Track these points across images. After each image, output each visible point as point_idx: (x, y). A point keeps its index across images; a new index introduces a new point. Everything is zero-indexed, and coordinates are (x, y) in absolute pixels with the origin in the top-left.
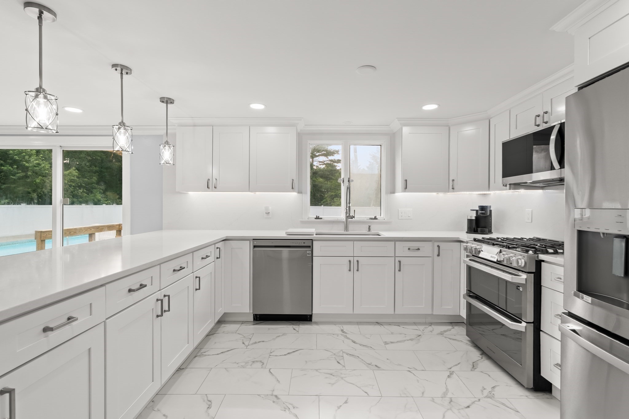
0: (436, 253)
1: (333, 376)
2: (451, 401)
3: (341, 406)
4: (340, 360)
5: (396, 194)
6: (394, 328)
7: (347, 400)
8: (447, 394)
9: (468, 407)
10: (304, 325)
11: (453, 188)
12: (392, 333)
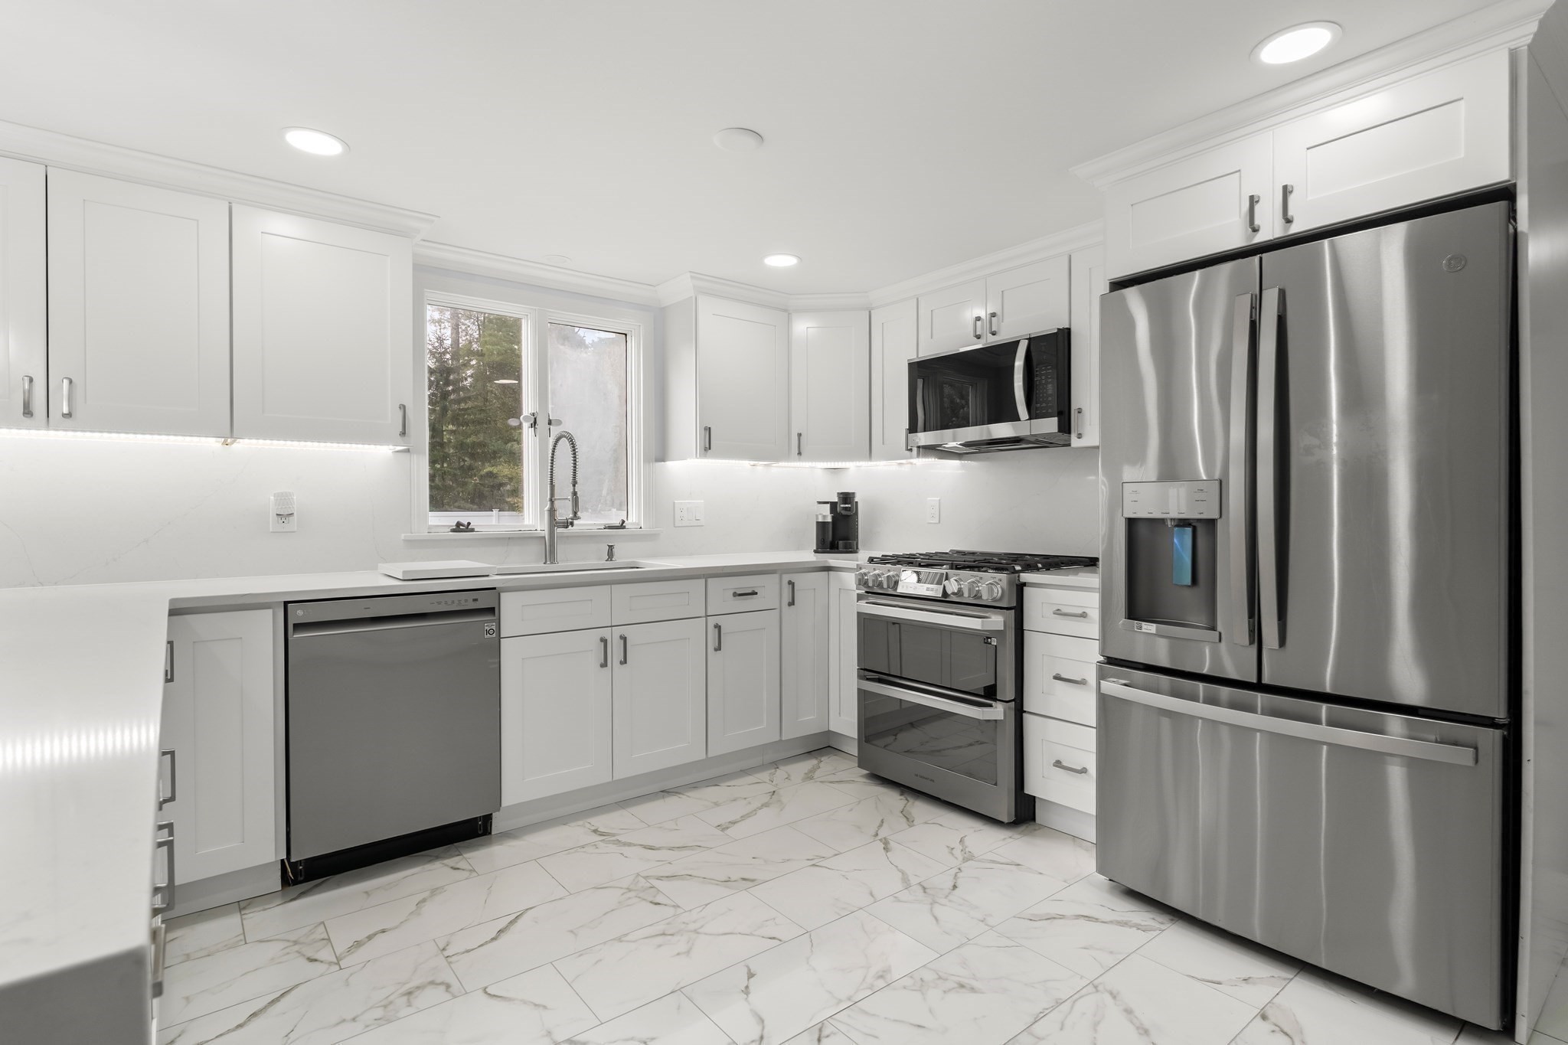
0: (786, 598)
1: (670, 937)
2: (924, 889)
3: (747, 987)
4: (655, 897)
5: (669, 464)
6: (711, 793)
7: (749, 970)
8: (909, 880)
9: (955, 887)
10: (478, 850)
11: (800, 453)
12: (717, 804)
